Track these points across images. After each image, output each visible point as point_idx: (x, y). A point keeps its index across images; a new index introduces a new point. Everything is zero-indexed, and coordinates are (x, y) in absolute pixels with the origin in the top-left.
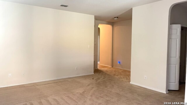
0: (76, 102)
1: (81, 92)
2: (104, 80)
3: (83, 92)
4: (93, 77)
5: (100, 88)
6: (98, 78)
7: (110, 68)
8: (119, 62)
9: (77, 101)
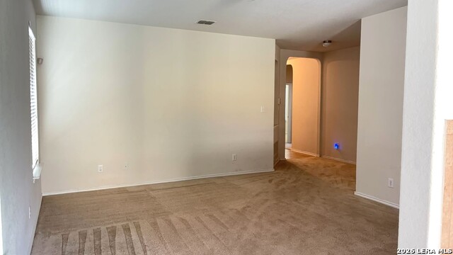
0: (225, 227)
1: (239, 208)
2: (294, 185)
3: (244, 208)
4: (271, 178)
5: (282, 202)
6: (282, 181)
7: (316, 159)
8: (336, 145)
9: (227, 226)
